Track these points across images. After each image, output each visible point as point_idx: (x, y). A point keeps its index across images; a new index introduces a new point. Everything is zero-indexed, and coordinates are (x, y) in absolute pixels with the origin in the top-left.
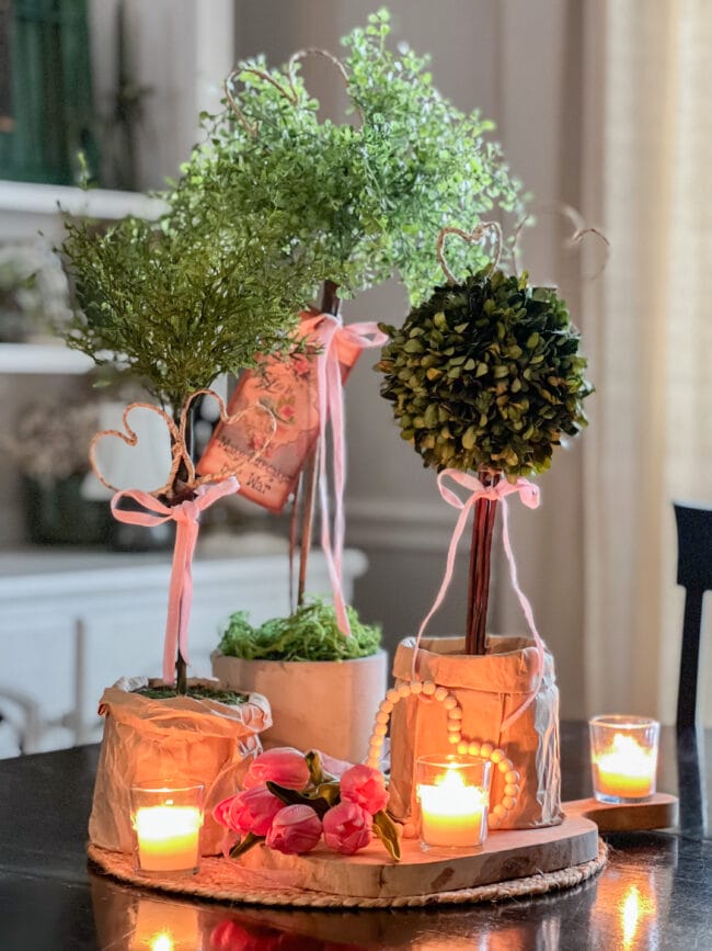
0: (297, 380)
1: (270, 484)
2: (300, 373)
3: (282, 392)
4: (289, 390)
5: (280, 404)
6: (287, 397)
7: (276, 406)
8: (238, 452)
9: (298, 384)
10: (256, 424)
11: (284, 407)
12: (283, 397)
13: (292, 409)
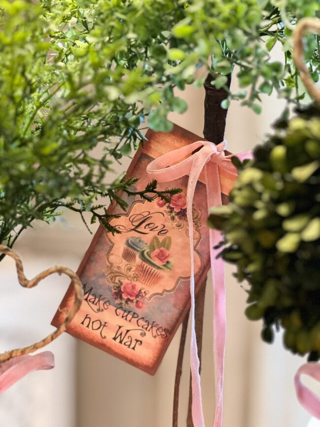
0: (173, 218)
1: (140, 338)
2: (177, 210)
3: (155, 233)
4: (163, 231)
5: (152, 248)
6: (161, 238)
7: (147, 250)
8: (102, 302)
9: (175, 224)
10: (123, 269)
11: (157, 251)
12: (155, 238)
13: (167, 253)
